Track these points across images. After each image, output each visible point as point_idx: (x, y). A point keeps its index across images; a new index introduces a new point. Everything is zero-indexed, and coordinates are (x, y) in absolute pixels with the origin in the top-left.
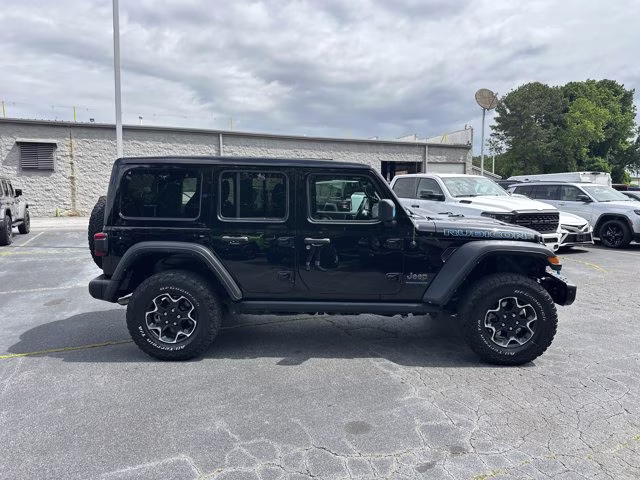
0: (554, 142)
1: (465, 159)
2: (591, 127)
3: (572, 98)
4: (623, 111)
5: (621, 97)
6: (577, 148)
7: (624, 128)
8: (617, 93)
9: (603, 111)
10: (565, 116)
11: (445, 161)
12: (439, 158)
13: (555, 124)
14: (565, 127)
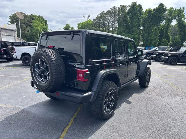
0: (30, 32)
1: (15, 35)
2: (39, 28)
3: (33, 19)
4: (46, 25)
5: (45, 21)
6: (36, 34)
7: (46, 30)
8: (44, 20)
9: (41, 24)
10: (32, 24)
11: (8, 35)
12: (6, 34)
13: (29, 26)
14: (32, 27)
